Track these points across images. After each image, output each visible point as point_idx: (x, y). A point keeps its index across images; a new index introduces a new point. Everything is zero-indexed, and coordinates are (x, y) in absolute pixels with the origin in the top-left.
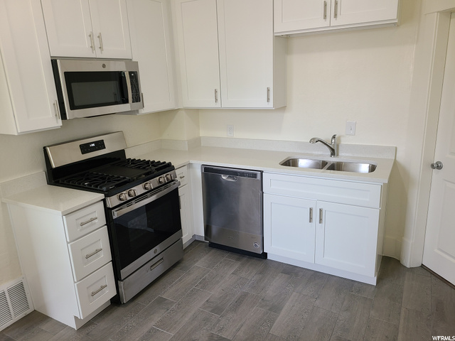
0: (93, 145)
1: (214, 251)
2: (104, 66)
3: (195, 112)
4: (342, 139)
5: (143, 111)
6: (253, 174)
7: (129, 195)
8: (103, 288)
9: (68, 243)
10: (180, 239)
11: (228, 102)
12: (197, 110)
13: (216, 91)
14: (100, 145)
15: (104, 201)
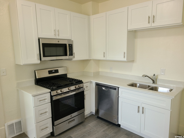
0: (54, 71)
1: (98, 120)
2: (58, 42)
3: (98, 61)
4: (159, 76)
5: (74, 59)
6: (115, 88)
7: (61, 91)
8: (47, 128)
9: (34, 107)
10: (83, 112)
11: (109, 58)
12: (99, 60)
13: (104, 53)
14: (57, 71)
15: (50, 92)
